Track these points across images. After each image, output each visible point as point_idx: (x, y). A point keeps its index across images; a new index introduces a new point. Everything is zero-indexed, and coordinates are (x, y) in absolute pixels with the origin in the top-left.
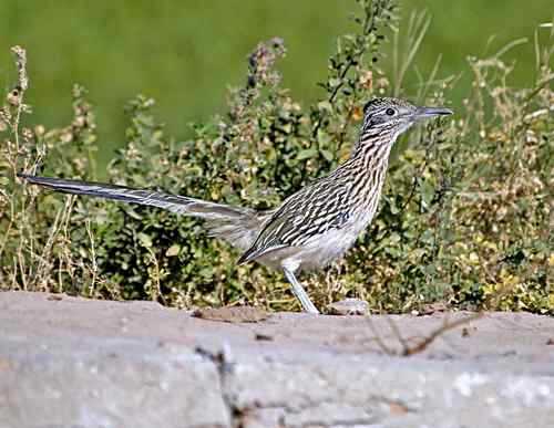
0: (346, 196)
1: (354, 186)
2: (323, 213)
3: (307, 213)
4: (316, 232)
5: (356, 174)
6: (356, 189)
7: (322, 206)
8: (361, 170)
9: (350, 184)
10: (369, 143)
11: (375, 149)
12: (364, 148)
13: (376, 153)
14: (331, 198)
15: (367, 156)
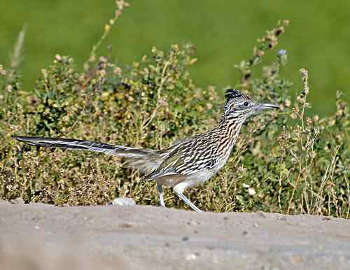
0: (216, 149)
1: (221, 144)
2: (202, 157)
3: (193, 156)
4: (197, 168)
5: (222, 138)
6: (222, 147)
7: (202, 153)
8: (226, 136)
9: (219, 143)
10: (231, 121)
11: (235, 125)
12: (228, 124)
13: (235, 128)
14: (207, 150)
15: (230, 129)
